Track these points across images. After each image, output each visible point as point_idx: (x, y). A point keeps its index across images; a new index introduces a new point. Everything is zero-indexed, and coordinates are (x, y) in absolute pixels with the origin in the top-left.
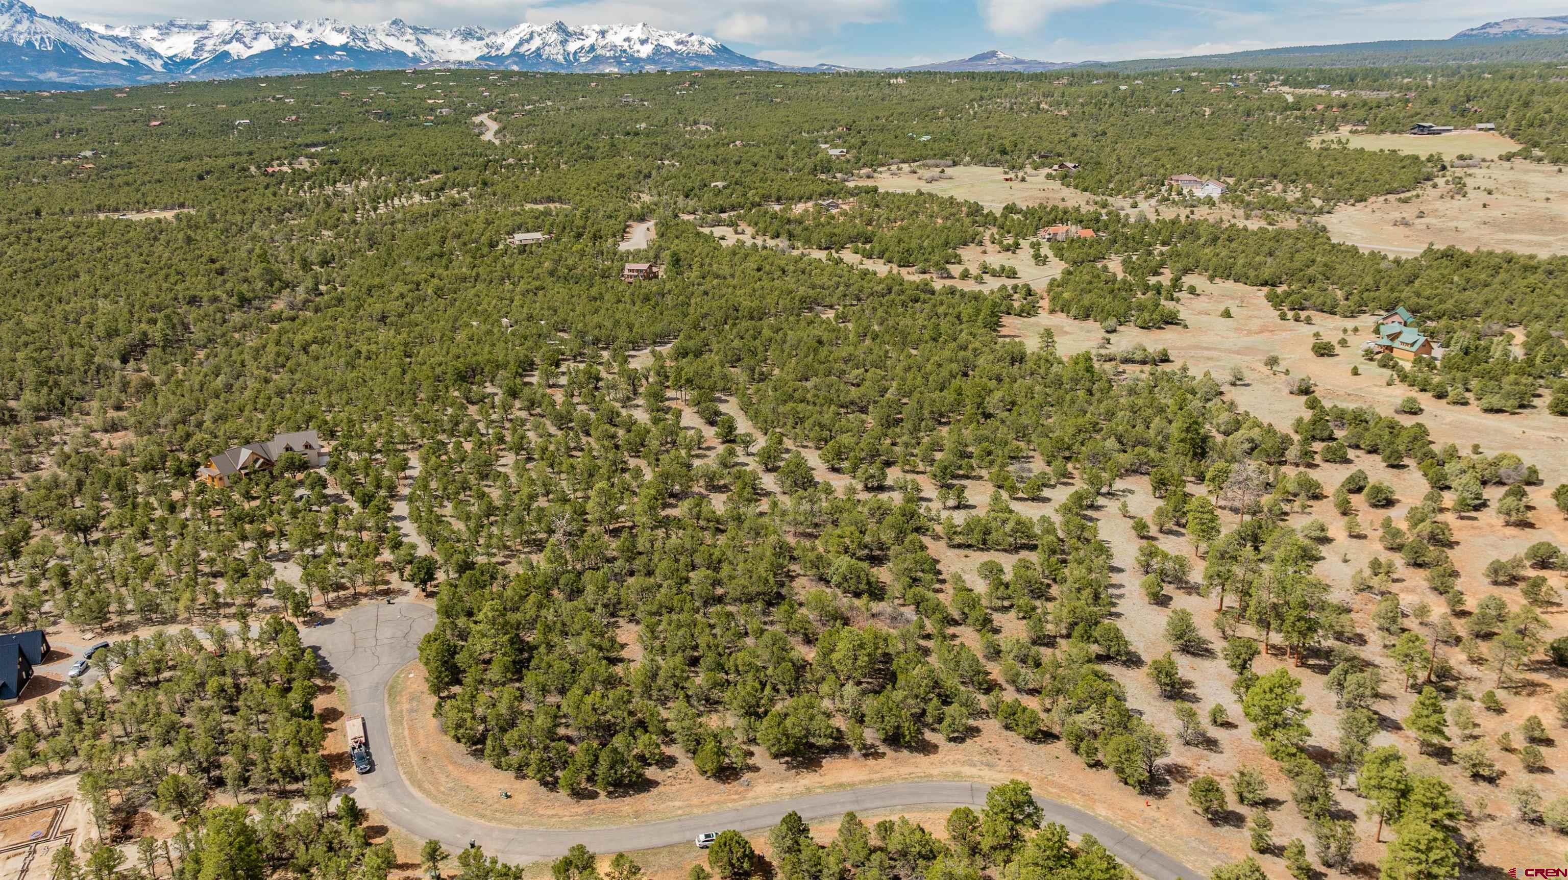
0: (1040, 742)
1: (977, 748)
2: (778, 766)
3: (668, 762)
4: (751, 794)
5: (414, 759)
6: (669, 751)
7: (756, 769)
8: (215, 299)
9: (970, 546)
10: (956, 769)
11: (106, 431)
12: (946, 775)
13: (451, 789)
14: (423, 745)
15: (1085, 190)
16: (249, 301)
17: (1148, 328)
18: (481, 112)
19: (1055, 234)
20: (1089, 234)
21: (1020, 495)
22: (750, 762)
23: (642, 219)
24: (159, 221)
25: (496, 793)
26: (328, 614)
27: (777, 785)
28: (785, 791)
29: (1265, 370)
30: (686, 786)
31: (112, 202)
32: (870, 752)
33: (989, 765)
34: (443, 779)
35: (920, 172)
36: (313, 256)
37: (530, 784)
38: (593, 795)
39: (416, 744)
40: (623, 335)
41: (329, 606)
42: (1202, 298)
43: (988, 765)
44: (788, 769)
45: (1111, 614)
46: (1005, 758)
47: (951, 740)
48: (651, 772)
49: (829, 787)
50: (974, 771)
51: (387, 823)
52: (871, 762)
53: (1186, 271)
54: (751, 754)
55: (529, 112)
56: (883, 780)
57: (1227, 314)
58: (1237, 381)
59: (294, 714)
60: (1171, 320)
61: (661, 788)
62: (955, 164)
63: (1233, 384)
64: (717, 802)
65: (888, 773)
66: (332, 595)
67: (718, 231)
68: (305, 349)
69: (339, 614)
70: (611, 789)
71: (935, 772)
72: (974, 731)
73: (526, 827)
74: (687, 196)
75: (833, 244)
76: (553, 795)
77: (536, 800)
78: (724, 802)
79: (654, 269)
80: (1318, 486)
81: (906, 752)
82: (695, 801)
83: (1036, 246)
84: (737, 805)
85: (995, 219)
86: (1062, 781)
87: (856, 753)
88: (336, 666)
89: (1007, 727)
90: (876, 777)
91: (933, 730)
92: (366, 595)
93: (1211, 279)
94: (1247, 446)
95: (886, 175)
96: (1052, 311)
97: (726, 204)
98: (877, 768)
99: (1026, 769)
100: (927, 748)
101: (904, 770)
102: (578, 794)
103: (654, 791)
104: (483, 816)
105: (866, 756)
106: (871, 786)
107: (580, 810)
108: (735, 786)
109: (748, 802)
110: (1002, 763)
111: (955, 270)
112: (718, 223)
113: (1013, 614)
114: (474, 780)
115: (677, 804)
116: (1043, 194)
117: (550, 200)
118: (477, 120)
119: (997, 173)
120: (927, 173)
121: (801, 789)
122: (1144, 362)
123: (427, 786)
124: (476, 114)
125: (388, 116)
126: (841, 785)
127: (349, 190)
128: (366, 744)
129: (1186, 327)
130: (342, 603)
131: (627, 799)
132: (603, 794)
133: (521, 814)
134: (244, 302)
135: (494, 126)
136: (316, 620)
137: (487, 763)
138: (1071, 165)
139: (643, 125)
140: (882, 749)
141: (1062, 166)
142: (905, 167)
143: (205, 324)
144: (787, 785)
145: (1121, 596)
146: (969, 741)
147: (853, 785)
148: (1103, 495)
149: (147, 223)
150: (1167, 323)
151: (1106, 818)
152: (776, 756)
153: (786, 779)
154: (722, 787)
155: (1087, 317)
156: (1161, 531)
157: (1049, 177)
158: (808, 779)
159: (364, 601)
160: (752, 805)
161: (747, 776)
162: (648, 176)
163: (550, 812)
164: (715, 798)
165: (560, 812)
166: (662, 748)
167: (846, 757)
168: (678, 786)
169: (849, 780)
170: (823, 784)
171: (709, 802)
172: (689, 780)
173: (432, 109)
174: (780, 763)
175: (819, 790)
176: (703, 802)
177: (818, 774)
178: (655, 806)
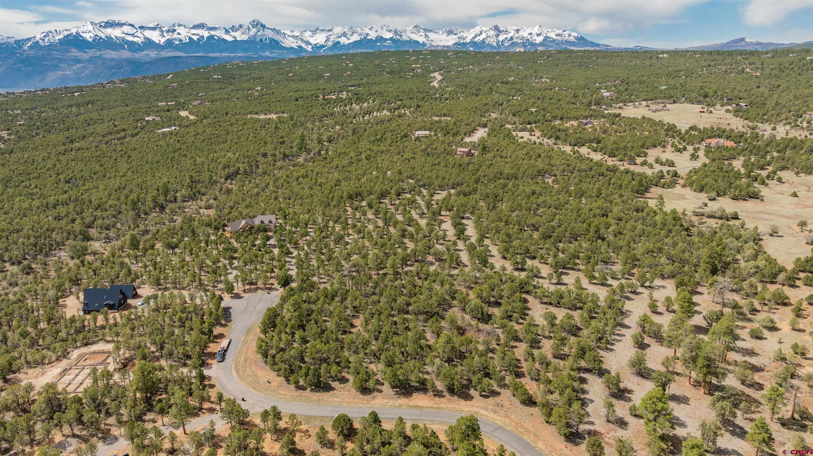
0: (527, 406)
1: (493, 402)
2: (391, 392)
3: (344, 380)
4: (373, 402)
5: (242, 360)
6: (347, 376)
7: (381, 391)
8: (274, 155)
9: (551, 304)
11: (206, 209)
13: (249, 375)
14: (248, 355)
15: (746, 119)
16: (288, 157)
17: (737, 199)
18: (436, 71)
19: (710, 143)
20: (730, 144)
21: (595, 281)
22: (379, 387)
23: (485, 126)
24: (270, 119)
25: (266, 380)
26: (243, 295)
27: (387, 401)
28: (389, 404)
29: (798, 229)
30: (346, 393)
31: (256, 110)
32: (438, 394)
33: (495, 412)
34: (248, 370)
35: (651, 106)
36: (325, 138)
37: (282, 379)
38: (304, 389)
39: (245, 354)
40: (437, 182)
41: (244, 291)
42: (786, 185)
44: (396, 394)
45: (607, 349)
46: (505, 409)
47: (481, 396)
48: (335, 384)
49: (410, 406)
50: (486, 413)
51: (217, 384)
52: (437, 399)
53: (783, 168)
54: (383, 384)
55: (459, 72)
56: (439, 408)
57: (795, 195)
58: (774, 233)
59: (203, 333)
60: (755, 196)
61: (335, 392)
62: (674, 102)
63: (771, 235)
64: (355, 403)
65: (443, 405)
66: (247, 287)
67: (520, 134)
68: (297, 179)
69: (246, 295)
70: (313, 387)
71: (466, 409)
72: (495, 394)
74: (514, 115)
75: (578, 143)
76: (288, 385)
77: (280, 386)
78: (359, 403)
79: (472, 151)
80: (787, 298)
81: (456, 397)
83: (696, 150)
84: (363, 406)
85: (680, 133)
86: (528, 426)
87: (431, 393)
88: (233, 317)
89: (515, 395)
90: (435, 406)
91: (475, 389)
92: (261, 289)
93: (797, 174)
94: (753, 270)
95: (631, 108)
96: (684, 186)
97: (532, 120)
98: (438, 402)
99: (513, 417)
100: (468, 397)
101: (451, 406)
102: (299, 388)
103: (331, 392)
104: (255, 388)
105: (435, 395)
106: (430, 410)
107: (295, 394)
108: (368, 397)
110: (502, 412)
111: (639, 160)
112: (523, 130)
113: (553, 341)
114: (260, 373)
115: (338, 400)
116: (720, 121)
117: (445, 115)
118: (432, 75)
119: (698, 108)
120: (654, 107)
121: (396, 404)
122: (721, 218)
123: (241, 372)
124: (434, 72)
125: (392, 72)
126: (416, 407)
127: (358, 107)
128: (226, 351)
129: (762, 200)
130: (250, 291)
131: (318, 394)
132: (309, 389)
133: (270, 391)
134: (285, 156)
135: (439, 78)
136: (237, 296)
137: (268, 368)
138: (744, 105)
139: (512, 78)
140: (445, 393)
141: (738, 105)
142: (644, 103)
143: (265, 166)
144: (391, 401)
145: (620, 341)
146: (491, 398)
147: (422, 407)
148: (646, 287)
149: (265, 120)
150: (751, 197)
151: (541, 449)
152: (393, 387)
153: (391, 398)
154: (361, 396)
155: (701, 191)
156: (667, 310)
157: (727, 111)
158: (403, 401)
159: (260, 291)
161: (376, 394)
162: (501, 105)
163: (283, 392)
164: (356, 400)
165: (287, 393)
166: (343, 374)
167: (426, 394)
168: (343, 392)
169: (422, 405)
170: (408, 404)
171: (352, 402)
172: (349, 391)
173: (413, 70)
174: (393, 391)
175: (405, 407)
176: (349, 401)
177: (408, 399)
178: (328, 399)
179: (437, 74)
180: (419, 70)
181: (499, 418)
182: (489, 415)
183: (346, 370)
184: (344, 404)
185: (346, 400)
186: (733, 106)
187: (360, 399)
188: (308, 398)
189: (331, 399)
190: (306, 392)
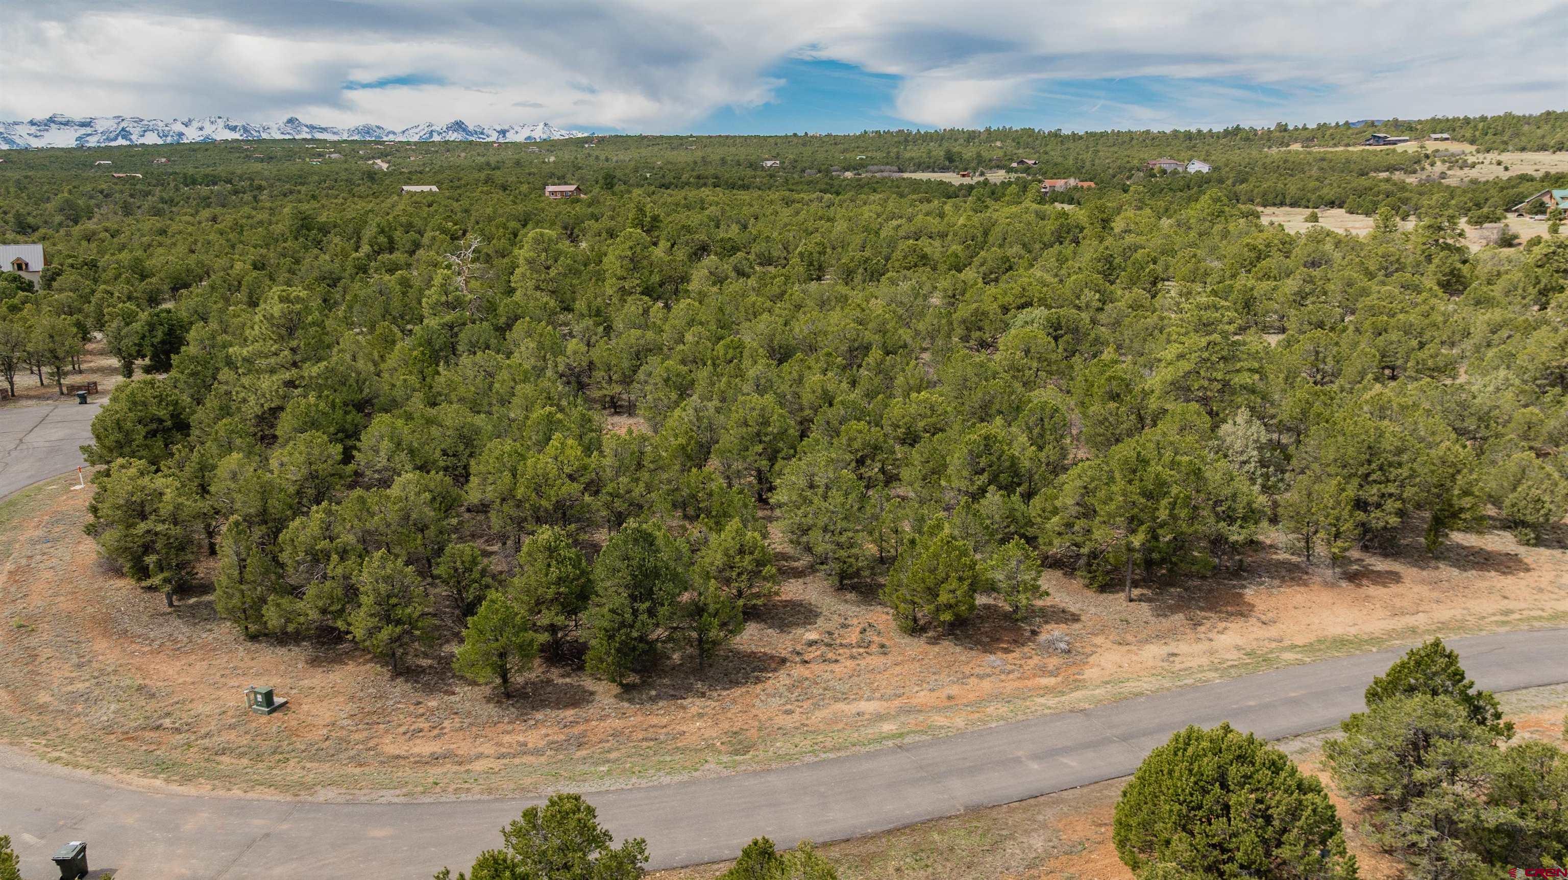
2: (1126, 609)
6: (783, 591)
13: (73, 699)
18: (374, 158)
19: (1053, 187)
20: (1091, 185)
22: (1037, 603)
27: (1156, 649)
30: (874, 662)
32: (1355, 572)
34: (59, 673)
35: (865, 174)
47: (1536, 545)
62: (900, 170)
73: (324, 794)
76: (428, 703)
77: (368, 718)
78: (1023, 695)
81: (1449, 571)
82: (923, 697)
84: (1073, 699)
87: (1319, 574)
91: (1470, 529)
93: (1266, 207)
100: (1493, 562)
101: (1478, 607)
102: (522, 697)
103: (780, 680)
104: (162, 767)
105: (1351, 579)
107: (534, 738)
108: (1029, 656)
115: (867, 706)
119: (950, 174)
131: (694, 705)
132: (605, 693)
133: (315, 754)
137: (224, 630)
138: (1030, 162)
141: (1021, 162)
142: (847, 173)
144: (1183, 647)
152: (1106, 587)
159: (26, 402)
161: (1050, 631)
163: (425, 748)
165: (464, 747)
168: (850, 663)
169: (1353, 631)
170: (1287, 643)
171: (972, 696)
172: (874, 648)
173: (320, 155)
174: (1131, 600)
175: (1289, 656)
176: (950, 698)
177: (1253, 620)
178: (796, 716)
179: (379, 161)
180: (334, 156)
186: (1014, 165)
187: (997, 671)
188: (645, 739)
189: (820, 714)
190: (591, 710)
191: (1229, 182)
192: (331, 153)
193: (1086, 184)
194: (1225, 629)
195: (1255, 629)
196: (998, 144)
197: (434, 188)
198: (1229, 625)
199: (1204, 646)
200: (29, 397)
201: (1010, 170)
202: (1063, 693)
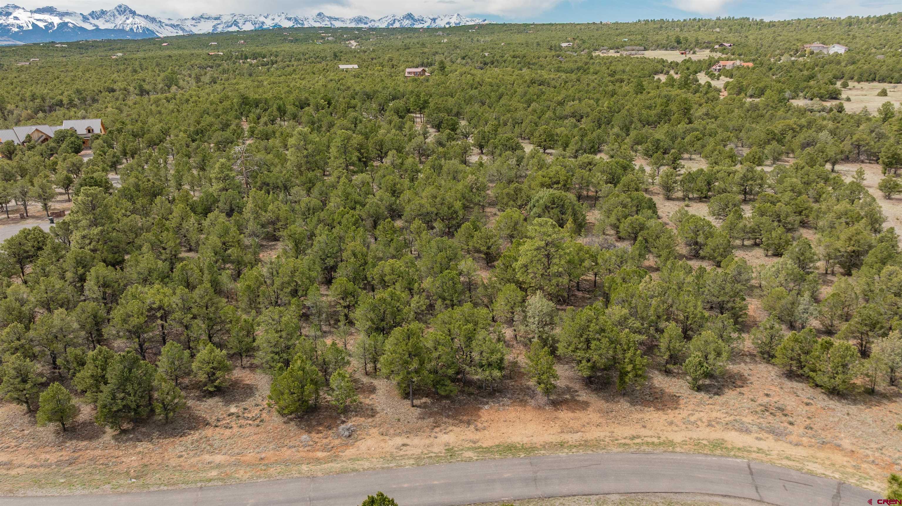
0: (855, 402)
1: (746, 403)
2: (407, 411)
3: (237, 392)
4: (350, 452)
6: (249, 378)
7: (372, 413)
10: (716, 434)
12: (697, 443)
17: (816, 100)
18: (351, 39)
19: (725, 66)
20: (750, 64)
27: (399, 441)
28: (410, 451)
30: (247, 430)
32: (564, 399)
33: (775, 433)
35: (622, 52)
38: (93, 434)
43: (772, 431)
44: (423, 416)
46: (801, 422)
47: (700, 389)
48: (206, 408)
49: (488, 450)
50: (748, 440)
52: (565, 415)
54: (372, 390)
56: (585, 444)
61: (208, 432)
62: (645, 49)
64: (286, 462)
71: (678, 438)
76: (32, 429)
78: (298, 463)
81: (624, 405)
84: (318, 469)
85: (677, 64)
87: (542, 399)
89: (791, 375)
90: (571, 438)
91: (668, 373)
92: (36, 217)
97: (488, 61)
98: (575, 424)
99: (846, 443)
100: (659, 399)
101: (622, 431)
102: (73, 431)
103: (193, 436)
105: (556, 404)
106: (563, 454)
107: (53, 457)
108: (329, 437)
109: (336, 466)
110: (797, 430)
113: (759, 252)
115: (219, 458)
118: (348, 42)
119: (675, 52)
120: (626, 53)
121: (438, 449)
124: (348, 40)
125: (296, 40)
126: (509, 448)
129: (849, 100)
131: (143, 446)
132: (109, 432)
135: (356, 44)
138: (727, 45)
140: (583, 396)
141: (721, 45)
142: (611, 51)
144: (415, 441)
146: (729, 393)
150: (833, 99)
154: (304, 437)
158: (454, 435)
160: (343, 472)
161: (354, 421)
163: (9, 458)
164: (287, 453)
165: (19, 458)
166: (237, 374)
167: (523, 403)
168: (235, 429)
169: (525, 440)
170: (479, 444)
171: (273, 460)
172: (257, 422)
173: (323, 38)
174: (413, 406)
175: (470, 454)
176: (262, 459)
177: (472, 427)
178: (182, 459)
179: (353, 42)
180: (330, 38)
181: (800, 452)
182: (763, 445)
183: (246, 361)
184: (242, 474)
185: (250, 456)
186: (717, 46)
187: (301, 445)
188: (102, 464)
189: (194, 460)
190: (95, 443)
191: (843, 64)
192: (329, 36)
193: (746, 64)
194: (451, 431)
195: (468, 433)
196: (718, 30)
197: (356, 66)
198: (455, 428)
199: (427, 441)
200: (33, 217)
201: (713, 50)
202: (321, 463)
